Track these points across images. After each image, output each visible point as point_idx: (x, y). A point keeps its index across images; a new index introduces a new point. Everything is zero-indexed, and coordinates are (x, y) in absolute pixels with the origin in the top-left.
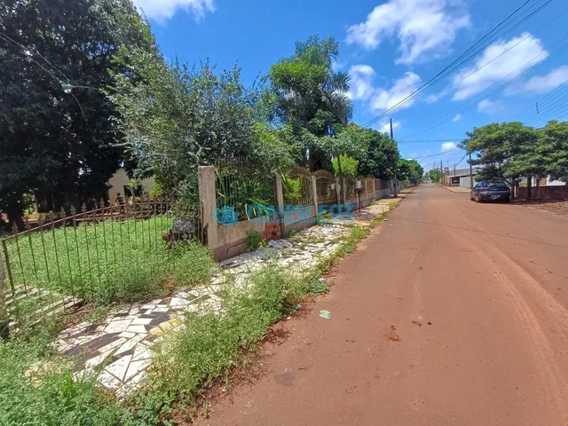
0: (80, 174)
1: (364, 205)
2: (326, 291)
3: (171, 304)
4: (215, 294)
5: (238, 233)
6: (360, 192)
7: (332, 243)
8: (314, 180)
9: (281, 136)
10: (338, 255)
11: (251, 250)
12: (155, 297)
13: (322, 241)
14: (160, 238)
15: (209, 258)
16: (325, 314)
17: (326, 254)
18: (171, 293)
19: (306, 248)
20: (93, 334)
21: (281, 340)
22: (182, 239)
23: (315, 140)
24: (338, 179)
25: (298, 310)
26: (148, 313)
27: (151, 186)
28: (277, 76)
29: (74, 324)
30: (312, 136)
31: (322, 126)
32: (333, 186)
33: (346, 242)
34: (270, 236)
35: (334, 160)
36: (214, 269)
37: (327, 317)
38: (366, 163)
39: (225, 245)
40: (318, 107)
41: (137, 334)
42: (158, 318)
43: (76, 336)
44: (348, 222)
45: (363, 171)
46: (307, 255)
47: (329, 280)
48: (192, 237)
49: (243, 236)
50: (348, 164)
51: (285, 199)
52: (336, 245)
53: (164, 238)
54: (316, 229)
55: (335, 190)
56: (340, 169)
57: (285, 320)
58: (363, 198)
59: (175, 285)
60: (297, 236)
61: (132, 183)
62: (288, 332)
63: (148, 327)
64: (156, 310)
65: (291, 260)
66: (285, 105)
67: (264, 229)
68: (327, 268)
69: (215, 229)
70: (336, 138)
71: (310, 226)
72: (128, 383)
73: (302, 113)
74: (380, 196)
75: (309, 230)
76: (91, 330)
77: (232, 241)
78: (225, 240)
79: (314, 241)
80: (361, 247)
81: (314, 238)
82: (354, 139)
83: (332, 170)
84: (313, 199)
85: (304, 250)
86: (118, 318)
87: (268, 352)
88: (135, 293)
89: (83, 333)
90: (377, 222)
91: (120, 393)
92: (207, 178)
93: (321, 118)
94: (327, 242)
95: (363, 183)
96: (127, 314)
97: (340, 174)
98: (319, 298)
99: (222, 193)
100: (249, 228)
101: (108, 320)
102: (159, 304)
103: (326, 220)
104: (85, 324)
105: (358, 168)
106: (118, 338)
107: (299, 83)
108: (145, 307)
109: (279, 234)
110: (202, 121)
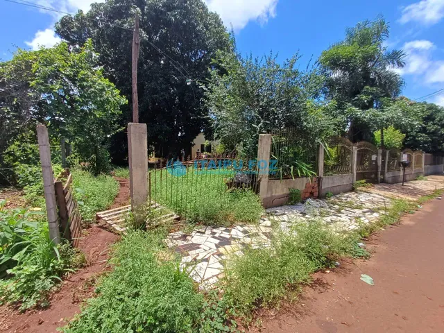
0: (179, 135)
1: (408, 178)
2: (367, 257)
3: (231, 233)
4: (263, 233)
5: (282, 190)
6: (405, 165)
7: (372, 211)
8: (355, 150)
9: (326, 110)
10: (378, 224)
11: (292, 204)
12: (222, 226)
13: (359, 207)
14: (224, 183)
15: (260, 204)
16: (367, 279)
17: (365, 221)
18: (232, 225)
19: (342, 211)
20: (185, 240)
21: (322, 289)
22: (241, 187)
23: (359, 112)
24: (380, 151)
25: (337, 266)
26: (217, 235)
27: (218, 146)
28: (326, 60)
29: (175, 231)
30: (356, 109)
31: (368, 101)
32: (374, 157)
33: (388, 213)
34: (308, 195)
35: (377, 134)
36: (262, 214)
37: (369, 282)
38: (414, 137)
39: (272, 197)
40: (365, 84)
41: (210, 249)
42: (224, 242)
43: (176, 239)
44: (388, 194)
45: (410, 144)
46: (344, 217)
47: (369, 247)
48: (249, 187)
49: (286, 191)
50: (394, 137)
51: (325, 165)
52: (375, 215)
53: (227, 184)
54: (353, 195)
55: (376, 161)
56: (382, 141)
57: (324, 272)
58: (408, 171)
59: (235, 220)
60: (332, 199)
61: (206, 143)
62: (327, 284)
63: (217, 246)
64: (222, 235)
65: (328, 219)
66: (331, 84)
67: (304, 188)
68: (367, 234)
69: (266, 183)
70: (383, 111)
71: (346, 192)
72: (206, 282)
73: (348, 89)
74: (429, 172)
75: (346, 195)
76: (184, 237)
77: (277, 194)
78: (272, 193)
79: (351, 206)
80: (406, 221)
81: (350, 203)
82: (406, 113)
83: (373, 142)
84: (352, 167)
85: (340, 212)
86: (199, 234)
87: (309, 295)
88: (209, 220)
89: (180, 238)
90: (426, 198)
91: (201, 287)
92: (265, 143)
93: (367, 94)
94: (365, 210)
95: (410, 157)
96: (204, 233)
97: (383, 146)
98: (358, 262)
99: (275, 155)
100: (292, 186)
101: (193, 234)
102: (224, 231)
103: (364, 189)
104: (181, 233)
105: (405, 140)
106: (199, 248)
107: (347, 63)
108: (215, 230)
109: (316, 194)
110: (265, 100)
